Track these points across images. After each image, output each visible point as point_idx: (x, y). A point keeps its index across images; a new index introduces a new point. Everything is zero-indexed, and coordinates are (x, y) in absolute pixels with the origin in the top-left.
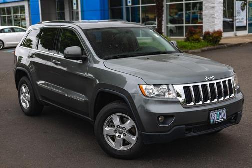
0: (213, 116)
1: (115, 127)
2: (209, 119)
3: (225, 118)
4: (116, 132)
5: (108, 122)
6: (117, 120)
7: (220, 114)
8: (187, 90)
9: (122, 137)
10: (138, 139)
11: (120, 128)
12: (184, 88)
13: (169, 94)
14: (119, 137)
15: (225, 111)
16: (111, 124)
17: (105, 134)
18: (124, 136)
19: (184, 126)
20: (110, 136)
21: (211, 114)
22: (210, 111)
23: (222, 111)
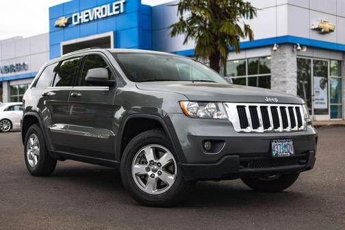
0: (276, 147)
1: (147, 163)
2: (270, 150)
3: (292, 153)
4: (148, 169)
5: (139, 157)
6: (150, 152)
7: (285, 146)
8: (241, 110)
9: (156, 175)
10: (176, 178)
11: (154, 163)
12: (238, 107)
13: (218, 115)
14: (152, 176)
15: (291, 143)
16: (143, 160)
17: (134, 172)
18: (159, 174)
19: (237, 156)
20: (140, 176)
21: (273, 144)
22: (271, 140)
23: (287, 143)
